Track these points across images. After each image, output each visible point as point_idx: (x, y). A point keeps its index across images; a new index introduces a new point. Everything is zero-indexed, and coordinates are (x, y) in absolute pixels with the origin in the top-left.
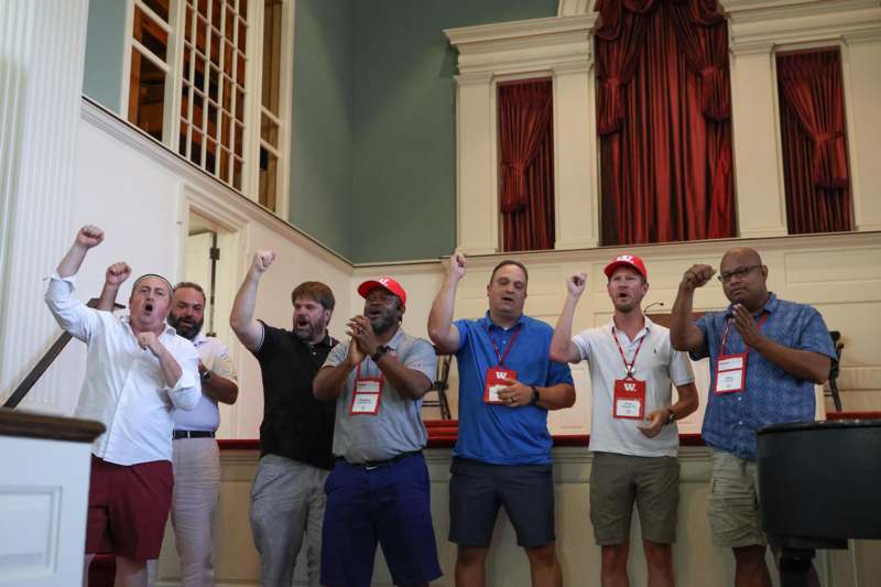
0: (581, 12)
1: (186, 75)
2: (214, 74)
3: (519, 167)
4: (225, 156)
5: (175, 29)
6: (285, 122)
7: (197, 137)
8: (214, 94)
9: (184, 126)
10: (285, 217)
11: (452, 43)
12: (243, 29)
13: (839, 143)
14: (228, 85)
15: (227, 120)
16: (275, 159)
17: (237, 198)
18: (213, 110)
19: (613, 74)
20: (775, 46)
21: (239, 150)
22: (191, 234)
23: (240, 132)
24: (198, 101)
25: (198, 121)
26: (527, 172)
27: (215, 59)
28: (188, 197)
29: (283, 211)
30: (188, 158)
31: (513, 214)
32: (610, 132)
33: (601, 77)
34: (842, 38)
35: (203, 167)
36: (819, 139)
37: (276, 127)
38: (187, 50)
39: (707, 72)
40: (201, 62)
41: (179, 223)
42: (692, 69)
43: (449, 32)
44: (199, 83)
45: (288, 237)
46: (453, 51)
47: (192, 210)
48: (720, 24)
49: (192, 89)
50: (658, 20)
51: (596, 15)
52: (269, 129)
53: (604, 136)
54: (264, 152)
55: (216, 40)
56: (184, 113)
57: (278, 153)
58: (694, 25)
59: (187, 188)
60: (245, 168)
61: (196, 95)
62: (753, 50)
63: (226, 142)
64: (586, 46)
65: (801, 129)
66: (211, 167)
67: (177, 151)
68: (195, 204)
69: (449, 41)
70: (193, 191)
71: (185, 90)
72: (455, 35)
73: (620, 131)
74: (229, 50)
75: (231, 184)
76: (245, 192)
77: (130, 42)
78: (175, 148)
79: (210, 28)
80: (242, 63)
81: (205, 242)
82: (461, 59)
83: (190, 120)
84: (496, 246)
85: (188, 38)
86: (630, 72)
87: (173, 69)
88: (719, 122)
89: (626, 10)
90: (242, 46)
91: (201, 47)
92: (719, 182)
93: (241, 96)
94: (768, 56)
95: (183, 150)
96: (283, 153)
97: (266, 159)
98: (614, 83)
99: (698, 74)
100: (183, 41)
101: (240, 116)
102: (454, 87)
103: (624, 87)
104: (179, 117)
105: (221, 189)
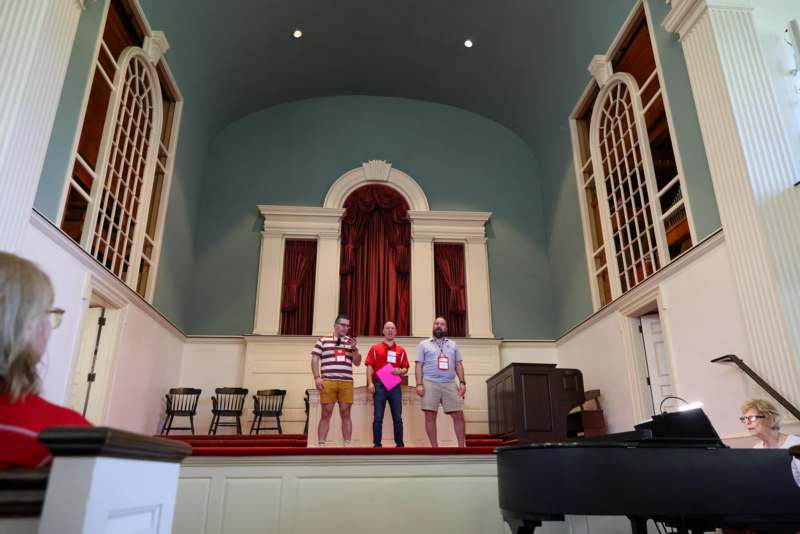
0: (336, 207)
1: (102, 206)
2: (119, 209)
3: (294, 287)
4: (119, 260)
5: (99, 177)
6: (157, 244)
7: (103, 245)
8: (117, 220)
9: (96, 238)
10: (150, 302)
11: (262, 213)
12: (140, 185)
13: (462, 292)
14: (126, 216)
15: (122, 238)
16: (148, 265)
17: (122, 286)
18: (115, 231)
19: (351, 241)
20: (434, 239)
21: (127, 258)
22: (91, 307)
23: (129, 246)
24: (107, 223)
25: (104, 236)
26: (298, 290)
27: (121, 199)
28: (92, 283)
29: (150, 298)
30: (95, 257)
31: (289, 313)
32: (347, 273)
33: (344, 244)
34: (466, 240)
35: (104, 264)
36: (452, 288)
37: (151, 246)
38: (105, 191)
39: (399, 248)
40: (111, 200)
41: (84, 299)
42: (392, 246)
43: (261, 207)
44: (109, 212)
45: (150, 315)
46: (262, 218)
47: (94, 292)
48: (406, 225)
49: (104, 216)
50: (375, 217)
51: (344, 210)
52: (148, 247)
53: (343, 275)
54: (143, 260)
55: (123, 188)
56: (97, 230)
57: (150, 262)
58: (394, 223)
59: (93, 277)
60: (130, 269)
61: (106, 219)
62: (422, 239)
63: (120, 251)
64: (337, 225)
65: (444, 282)
66: (109, 264)
67: (89, 252)
68: (96, 288)
69: (259, 212)
70: (96, 279)
71: (100, 214)
72: (264, 209)
73: (352, 273)
74: (130, 196)
75: (120, 277)
76: (128, 283)
77: (69, 179)
78: (88, 249)
79: (120, 181)
80: (136, 205)
81: (97, 312)
82: (266, 222)
83: (100, 234)
84: (277, 330)
85: (106, 183)
86: (359, 243)
87: (94, 201)
88: (404, 275)
89: (359, 209)
90: (138, 194)
91: (113, 190)
92: (402, 305)
93: (133, 224)
94: (429, 244)
95: (93, 253)
96: (154, 263)
97: (144, 265)
98: (351, 247)
99: (394, 248)
100: (103, 185)
101: (131, 236)
102: (261, 238)
103: (355, 250)
104: (94, 232)
105: (114, 280)
